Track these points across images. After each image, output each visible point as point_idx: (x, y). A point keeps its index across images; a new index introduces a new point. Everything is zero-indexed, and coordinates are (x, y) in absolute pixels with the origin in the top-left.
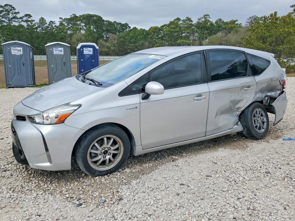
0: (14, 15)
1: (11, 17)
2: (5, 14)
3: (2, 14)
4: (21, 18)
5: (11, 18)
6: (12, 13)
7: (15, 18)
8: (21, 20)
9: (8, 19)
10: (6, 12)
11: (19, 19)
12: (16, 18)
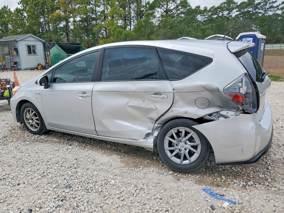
0: (271, 4)
1: (268, 7)
2: (263, 5)
3: (260, 6)
4: (277, 6)
5: (268, 9)
6: (269, 3)
7: (271, 7)
8: (276, 9)
9: (264, 10)
10: (264, 3)
11: (275, 8)
12: (273, 8)
